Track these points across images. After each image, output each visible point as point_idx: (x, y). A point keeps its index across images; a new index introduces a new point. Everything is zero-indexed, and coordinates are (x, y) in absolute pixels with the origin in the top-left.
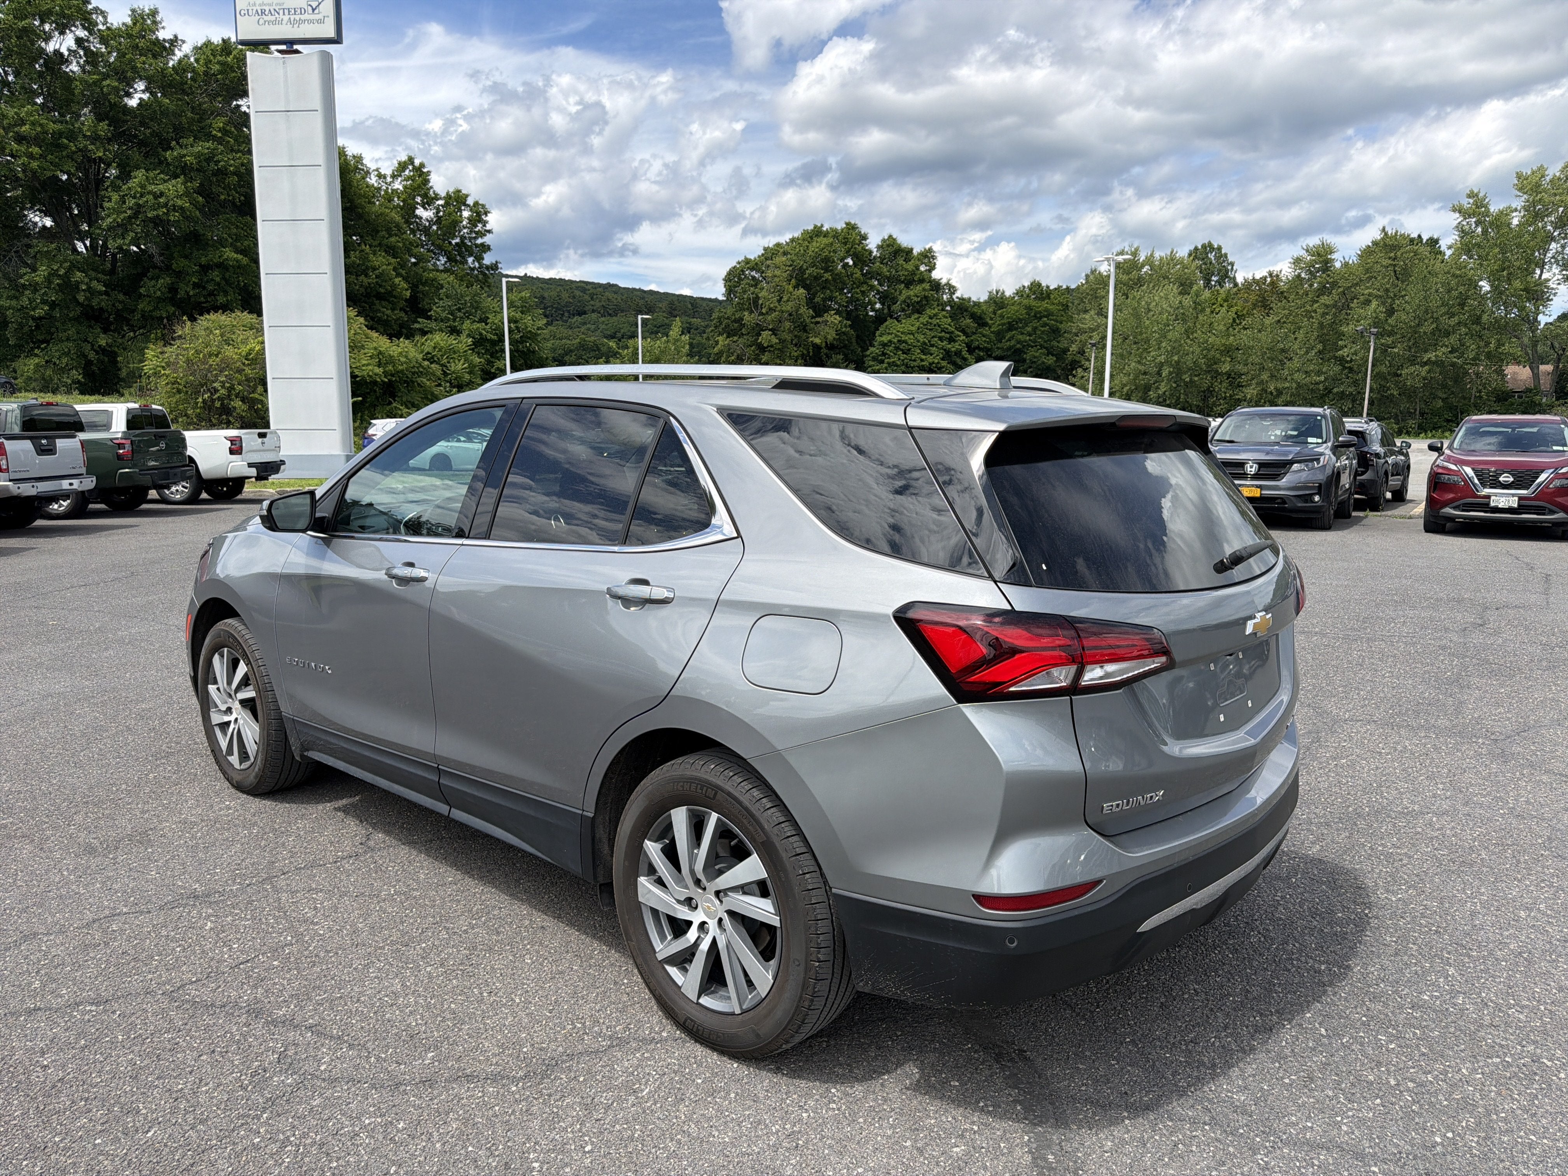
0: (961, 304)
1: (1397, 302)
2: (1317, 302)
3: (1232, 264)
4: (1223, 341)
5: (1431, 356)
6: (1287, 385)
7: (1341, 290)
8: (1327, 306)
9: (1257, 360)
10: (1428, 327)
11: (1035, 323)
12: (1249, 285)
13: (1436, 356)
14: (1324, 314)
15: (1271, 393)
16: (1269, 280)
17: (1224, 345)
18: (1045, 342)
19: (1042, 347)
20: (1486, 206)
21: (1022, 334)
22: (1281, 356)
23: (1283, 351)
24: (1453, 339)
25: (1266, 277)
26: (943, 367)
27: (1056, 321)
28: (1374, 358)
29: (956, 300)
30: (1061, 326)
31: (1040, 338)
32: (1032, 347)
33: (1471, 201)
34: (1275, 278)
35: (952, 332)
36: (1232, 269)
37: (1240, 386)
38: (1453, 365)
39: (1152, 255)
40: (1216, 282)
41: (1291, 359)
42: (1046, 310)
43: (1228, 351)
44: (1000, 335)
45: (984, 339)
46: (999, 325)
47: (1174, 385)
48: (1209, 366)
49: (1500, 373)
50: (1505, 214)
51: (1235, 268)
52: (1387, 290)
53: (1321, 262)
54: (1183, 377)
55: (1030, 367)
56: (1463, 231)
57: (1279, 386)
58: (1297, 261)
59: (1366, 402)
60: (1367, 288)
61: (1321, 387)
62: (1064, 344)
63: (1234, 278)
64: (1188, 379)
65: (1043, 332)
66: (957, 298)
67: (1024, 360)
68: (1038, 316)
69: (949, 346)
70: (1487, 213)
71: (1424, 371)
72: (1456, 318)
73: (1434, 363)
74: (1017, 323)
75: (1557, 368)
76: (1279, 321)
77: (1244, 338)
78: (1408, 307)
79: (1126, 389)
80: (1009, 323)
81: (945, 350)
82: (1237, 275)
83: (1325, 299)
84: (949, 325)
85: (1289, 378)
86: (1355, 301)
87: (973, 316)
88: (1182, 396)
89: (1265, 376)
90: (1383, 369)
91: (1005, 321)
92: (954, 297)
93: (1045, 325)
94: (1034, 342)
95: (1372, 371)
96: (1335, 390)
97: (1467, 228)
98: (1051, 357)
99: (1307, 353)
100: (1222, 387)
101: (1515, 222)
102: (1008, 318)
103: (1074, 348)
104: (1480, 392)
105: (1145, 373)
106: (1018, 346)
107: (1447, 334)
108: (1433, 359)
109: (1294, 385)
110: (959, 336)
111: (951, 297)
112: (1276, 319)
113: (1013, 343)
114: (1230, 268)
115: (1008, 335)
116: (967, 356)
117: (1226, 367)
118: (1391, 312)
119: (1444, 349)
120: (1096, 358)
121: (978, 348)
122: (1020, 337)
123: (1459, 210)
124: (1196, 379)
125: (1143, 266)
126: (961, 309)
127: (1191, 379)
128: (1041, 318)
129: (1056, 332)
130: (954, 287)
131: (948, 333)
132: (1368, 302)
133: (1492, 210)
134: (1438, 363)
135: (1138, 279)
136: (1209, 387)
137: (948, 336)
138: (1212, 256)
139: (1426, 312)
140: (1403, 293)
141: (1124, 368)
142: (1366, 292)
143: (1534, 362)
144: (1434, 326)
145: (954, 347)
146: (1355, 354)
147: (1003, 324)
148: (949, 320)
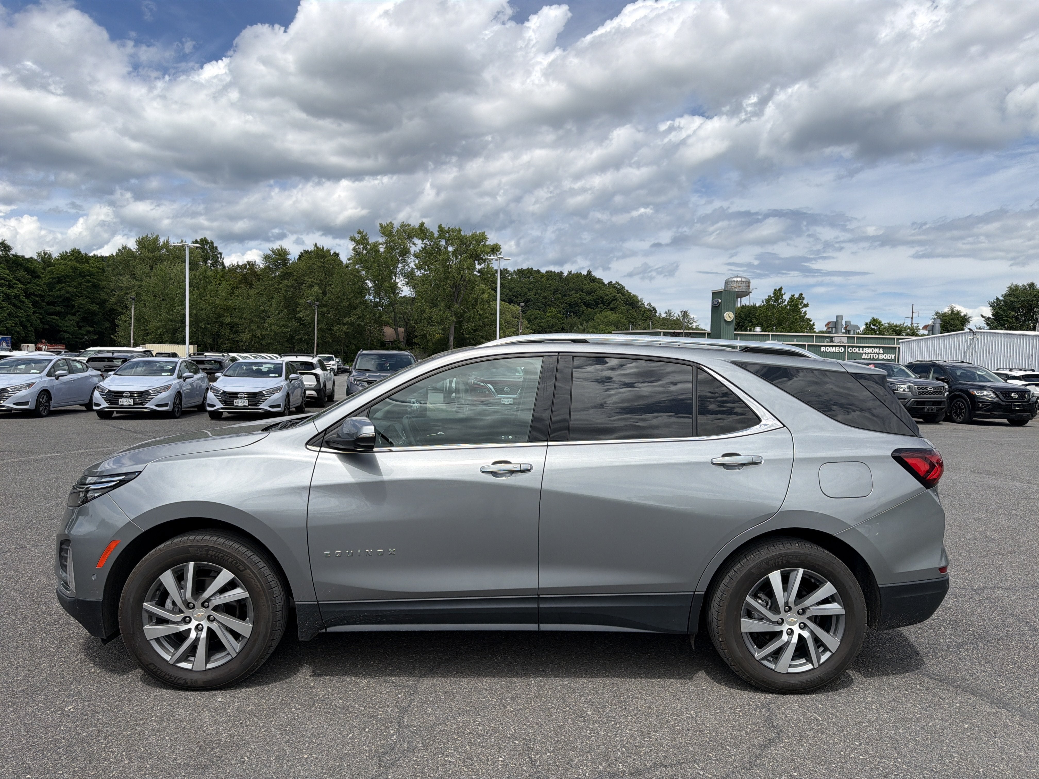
0: (16, 260)
1: (328, 288)
2: (281, 283)
3: (221, 254)
4: (225, 303)
5: (347, 320)
6: (267, 333)
7: (295, 277)
8: (288, 286)
9: (248, 317)
10: (345, 304)
11: (80, 280)
12: (234, 269)
13: (351, 320)
14: (287, 291)
15: (258, 337)
16: (248, 266)
17: (225, 305)
18: (89, 293)
19: (87, 297)
20: (367, 240)
21: (70, 286)
22: (263, 315)
23: (264, 311)
24: (358, 311)
25: (246, 265)
26: (5, 307)
27: (98, 280)
28: (318, 320)
29: (11, 256)
30: (101, 283)
31: (85, 291)
32: (79, 297)
33: (360, 236)
34: (251, 265)
35: (11, 281)
36: (221, 257)
37: (236, 332)
38: (359, 325)
39: (167, 242)
40: (211, 264)
41: (269, 317)
42: (89, 271)
43: (228, 309)
44: (51, 286)
45: (38, 288)
46: (49, 278)
47: (194, 330)
48: (216, 319)
49: (381, 330)
50: (376, 245)
51: (222, 256)
52: (321, 280)
53: (282, 260)
54: (201, 324)
55: (79, 311)
56: (357, 252)
57: (263, 333)
58: (267, 258)
59: (315, 345)
60: (311, 278)
61: (288, 334)
62: (104, 296)
63: (223, 263)
64: (203, 326)
65: (87, 287)
66: (12, 255)
67: (73, 306)
68: (82, 275)
69: (9, 291)
70: (368, 244)
71: (345, 328)
72: (359, 300)
73: (349, 324)
74: (65, 278)
75: (406, 330)
76: (258, 293)
77: (238, 301)
78: (334, 291)
79: (159, 331)
80: (58, 277)
81: (5, 294)
82: (224, 261)
83: (286, 282)
84: (7, 275)
85: (269, 329)
86: (304, 285)
87: (27, 270)
88: (200, 337)
89: (254, 327)
90: (323, 326)
91: (55, 276)
92: (9, 254)
93: (89, 282)
94: (81, 294)
95: (317, 327)
96: (296, 337)
97: (358, 250)
98: (94, 305)
99: (279, 314)
100: (226, 332)
101: (382, 250)
102: (57, 274)
103: (113, 300)
104: (373, 341)
105: (172, 321)
106: (68, 295)
107: (355, 308)
108: (350, 322)
109: (273, 333)
110: (18, 284)
111: (6, 254)
112: (257, 291)
113: (62, 292)
114: (219, 256)
115: (58, 287)
116: (24, 299)
117: (228, 320)
118: (324, 293)
119: (354, 317)
120: (135, 308)
121: (33, 294)
122: (69, 288)
123: (353, 239)
124: (209, 326)
125: (162, 248)
126: (16, 264)
127: (205, 326)
128: (84, 276)
129: (96, 287)
130: (8, 246)
131: (6, 281)
132: (311, 286)
133: (370, 242)
134: (352, 324)
135: (160, 257)
136: (217, 332)
137: (7, 283)
138: (207, 247)
139: (344, 295)
140: (330, 283)
141: (157, 317)
142: (310, 280)
143: (396, 326)
144: (348, 303)
145: (13, 292)
146: (307, 316)
147: (53, 278)
148: (7, 271)
